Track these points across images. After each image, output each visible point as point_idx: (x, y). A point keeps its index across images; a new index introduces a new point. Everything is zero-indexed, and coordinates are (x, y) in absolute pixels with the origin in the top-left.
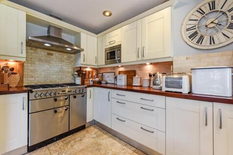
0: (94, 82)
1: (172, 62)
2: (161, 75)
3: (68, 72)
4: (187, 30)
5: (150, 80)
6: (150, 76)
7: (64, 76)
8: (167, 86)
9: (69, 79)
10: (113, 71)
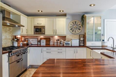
0: (23, 44)
1: (66, 36)
2: (63, 41)
3: (9, 39)
4: (70, 27)
5: (57, 42)
6: (57, 40)
7: (7, 42)
8: (66, 44)
9: (10, 43)
10: (36, 37)
